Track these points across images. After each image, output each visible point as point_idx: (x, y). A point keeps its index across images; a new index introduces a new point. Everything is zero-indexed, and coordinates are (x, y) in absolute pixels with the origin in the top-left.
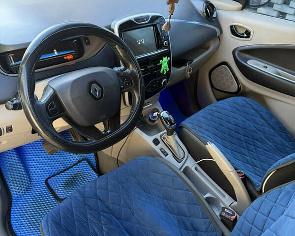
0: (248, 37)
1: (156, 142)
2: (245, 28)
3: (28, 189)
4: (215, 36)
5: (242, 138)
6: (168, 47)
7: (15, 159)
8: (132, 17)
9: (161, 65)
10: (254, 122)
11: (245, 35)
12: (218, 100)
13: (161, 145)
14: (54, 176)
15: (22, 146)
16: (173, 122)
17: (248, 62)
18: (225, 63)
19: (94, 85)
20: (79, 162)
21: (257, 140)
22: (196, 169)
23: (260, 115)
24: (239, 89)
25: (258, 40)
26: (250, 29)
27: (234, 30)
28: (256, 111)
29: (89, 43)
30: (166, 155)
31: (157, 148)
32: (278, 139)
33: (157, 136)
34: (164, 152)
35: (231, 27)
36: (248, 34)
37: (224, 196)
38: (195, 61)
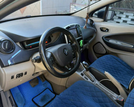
0: (108, 31)
1: (82, 75)
2: (106, 28)
3: (25, 104)
4: (94, 32)
5: (114, 70)
6: (82, 36)
7: (18, 91)
8: (69, 25)
9: (80, 43)
10: (116, 64)
11: (107, 31)
12: (98, 58)
13: (84, 76)
14: (35, 97)
15: (20, 85)
16: (88, 65)
17: (109, 41)
18: (99, 42)
19: (65, 50)
20: (45, 90)
21: (120, 71)
22: (100, 84)
23: (118, 61)
24: (107, 52)
25: (112, 32)
26: (108, 28)
27: (102, 29)
28: (116, 59)
29: (52, 37)
30: (88, 79)
31: (83, 77)
32: (127, 69)
33: (82, 72)
34: (86, 79)
35: (100, 28)
36: (108, 30)
37: (114, 94)
38: (89, 42)
